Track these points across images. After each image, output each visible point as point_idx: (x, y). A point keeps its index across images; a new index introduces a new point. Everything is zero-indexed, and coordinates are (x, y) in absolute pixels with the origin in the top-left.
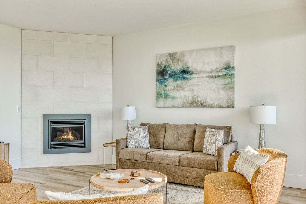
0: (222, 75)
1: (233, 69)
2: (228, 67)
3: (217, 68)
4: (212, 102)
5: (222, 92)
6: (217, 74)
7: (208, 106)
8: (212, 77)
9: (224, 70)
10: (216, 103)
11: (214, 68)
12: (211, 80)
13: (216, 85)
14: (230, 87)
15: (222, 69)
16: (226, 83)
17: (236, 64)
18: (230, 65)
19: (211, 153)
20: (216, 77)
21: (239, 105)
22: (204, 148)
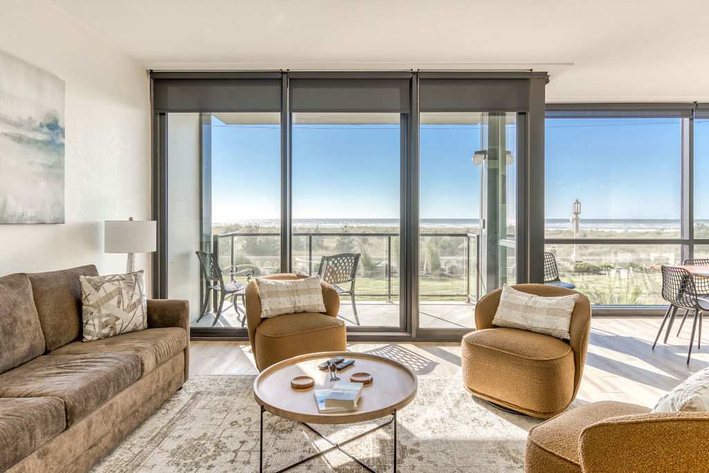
0: (41, 141)
1: (63, 131)
2: (54, 126)
3: (30, 118)
4: (19, 211)
5: (43, 184)
6: (31, 135)
7: (10, 219)
8: (19, 139)
9: (46, 130)
10: (30, 213)
11: (25, 118)
12: (17, 147)
13: (31, 163)
14: (56, 172)
15: (41, 126)
16: (50, 164)
17: (67, 123)
18: (56, 121)
19: (131, 327)
20: (30, 142)
21: (73, 216)
22: (88, 328)
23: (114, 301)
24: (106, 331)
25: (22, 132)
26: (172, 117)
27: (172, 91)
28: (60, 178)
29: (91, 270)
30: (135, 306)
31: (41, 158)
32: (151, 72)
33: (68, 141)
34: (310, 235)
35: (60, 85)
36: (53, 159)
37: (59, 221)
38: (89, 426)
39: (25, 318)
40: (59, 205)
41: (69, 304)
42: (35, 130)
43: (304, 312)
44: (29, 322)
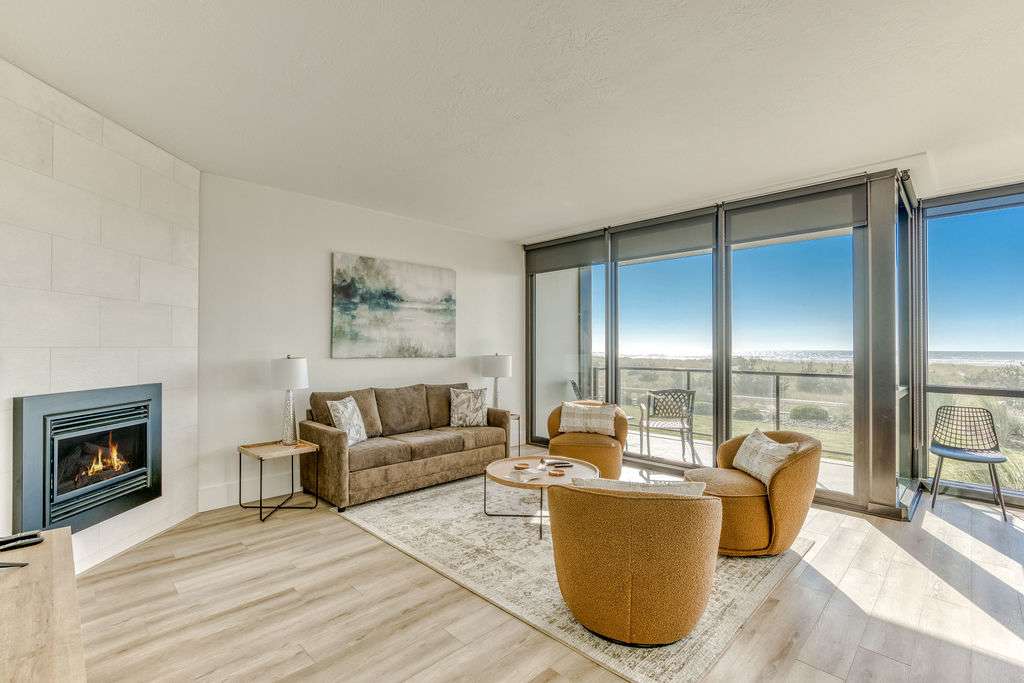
1: (454, 302)
2: (449, 299)
3: (435, 297)
5: (442, 334)
6: (435, 307)
8: (429, 311)
9: (444, 302)
10: (435, 351)
11: (432, 298)
12: (428, 315)
14: (450, 327)
15: (441, 301)
17: (458, 296)
18: (451, 296)
19: (475, 423)
20: (435, 311)
21: (461, 353)
22: (452, 419)
23: (465, 405)
24: (461, 422)
25: (430, 306)
26: (539, 277)
27: (539, 256)
28: (453, 330)
29: (464, 386)
30: (477, 410)
31: (441, 319)
32: (525, 246)
33: (457, 307)
34: (689, 371)
35: (453, 273)
36: (449, 318)
37: (452, 355)
38: (425, 464)
39: (419, 407)
40: (452, 346)
41: (444, 403)
42: (438, 304)
43: (596, 433)
44: (420, 410)
